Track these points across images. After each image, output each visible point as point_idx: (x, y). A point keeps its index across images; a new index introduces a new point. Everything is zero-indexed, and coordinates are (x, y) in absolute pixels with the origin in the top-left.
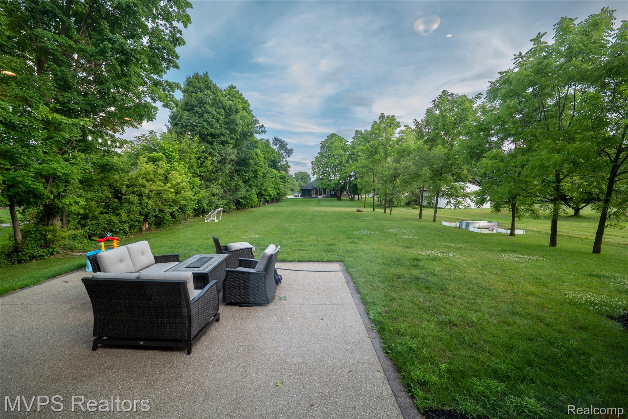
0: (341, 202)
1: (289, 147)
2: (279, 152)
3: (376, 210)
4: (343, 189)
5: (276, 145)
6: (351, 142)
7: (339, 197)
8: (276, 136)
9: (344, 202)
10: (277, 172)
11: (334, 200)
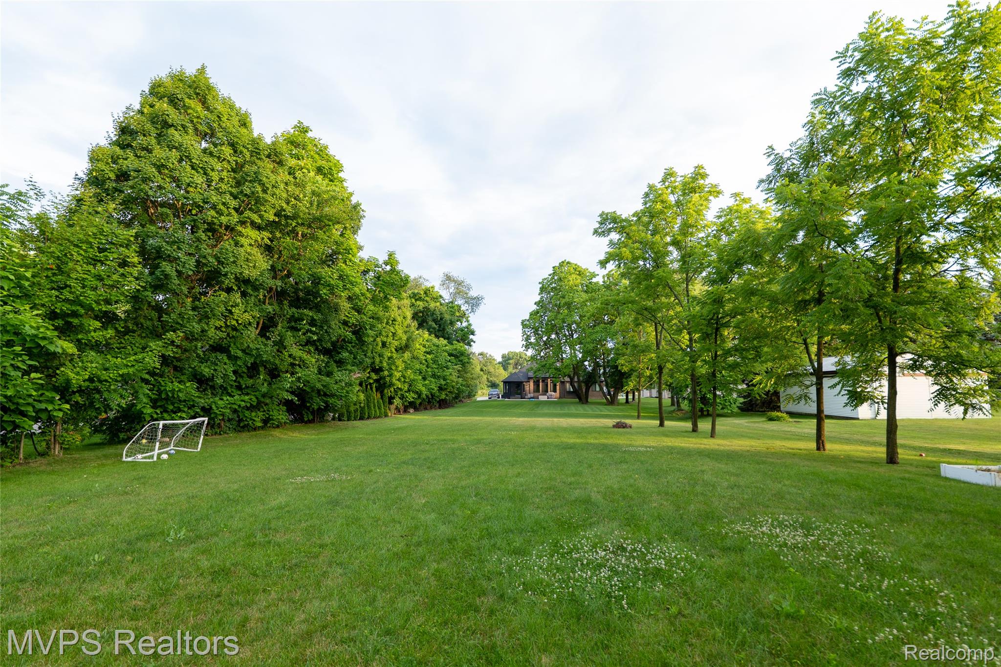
0: (586, 407)
1: (473, 293)
2: (452, 302)
3: (667, 423)
4: (591, 379)
5: (448, 288)
6: (604, 277)
7: (583, 398)
8: (446, 271)
9: (593, 406)
10: (445, 342)
11: (572, 403)
